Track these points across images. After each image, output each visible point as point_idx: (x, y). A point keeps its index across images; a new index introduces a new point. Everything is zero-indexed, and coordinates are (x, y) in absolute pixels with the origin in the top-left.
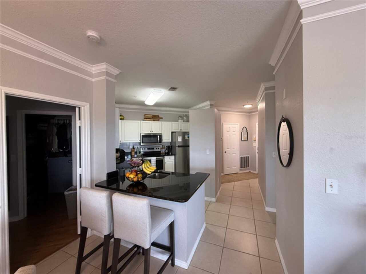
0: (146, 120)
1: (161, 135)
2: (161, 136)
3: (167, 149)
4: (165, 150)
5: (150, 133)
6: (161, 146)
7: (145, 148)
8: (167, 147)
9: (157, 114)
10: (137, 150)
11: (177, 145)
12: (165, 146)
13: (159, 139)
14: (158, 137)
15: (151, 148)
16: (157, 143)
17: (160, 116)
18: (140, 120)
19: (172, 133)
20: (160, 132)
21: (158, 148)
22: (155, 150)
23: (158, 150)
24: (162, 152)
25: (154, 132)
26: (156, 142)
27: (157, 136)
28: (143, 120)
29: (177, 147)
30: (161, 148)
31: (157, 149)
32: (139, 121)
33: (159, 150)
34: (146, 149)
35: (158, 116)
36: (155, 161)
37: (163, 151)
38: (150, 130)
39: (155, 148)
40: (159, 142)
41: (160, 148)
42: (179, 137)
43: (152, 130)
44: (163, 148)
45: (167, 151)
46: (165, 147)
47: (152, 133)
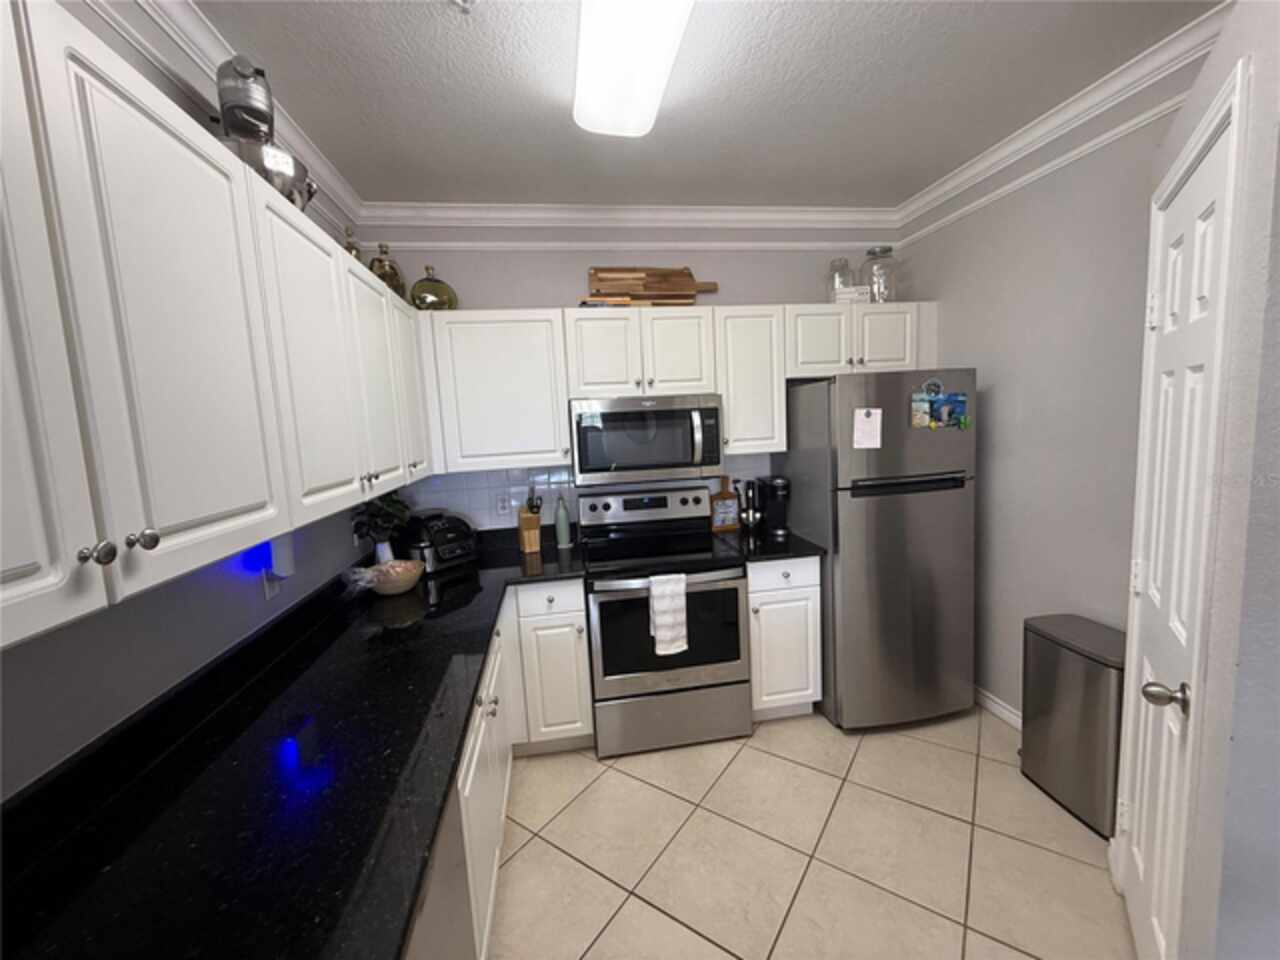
0: (602, 305)
1: (711, 405)
2: (712, 415)
3: (751, 504)
4: (742, 510)
5: (638, 393)
6: (714, 486)
7: (611, 500)
8: (749, 485)
9: (677, 265)
10: (556, 517)
11: (844, 481)
12: (736, 481)
13: (698, 436)
14: (696, 418)
15: (646, 497)
16: (691, 464)
17: (701, 276)
18: (563, 305)
19: (791, 383)
20: (704, 387)
21: (690, 496)
22: (675, 511)
23: (692, 511)
24: (717, 523)
25: (660, 390)
26: (680, 458)
27: (686, 415)
28: (584, 304)
29: (844, 497)
30: (712, 499)
31: (684, 502)
32: (554, 314)
33: (703, 510)
34: (615, 503)
35: (685, 274)
36: (682, 602)
37: (727, 514)
38: (638, 376)
39: (673, 499)
40: (698, 457)
41: (704, 495)
42: (860, 413)
43: (648, 376)
44: (722, 496)
45: (753, 516)
46: (740, 486)
47: (650, 392)
